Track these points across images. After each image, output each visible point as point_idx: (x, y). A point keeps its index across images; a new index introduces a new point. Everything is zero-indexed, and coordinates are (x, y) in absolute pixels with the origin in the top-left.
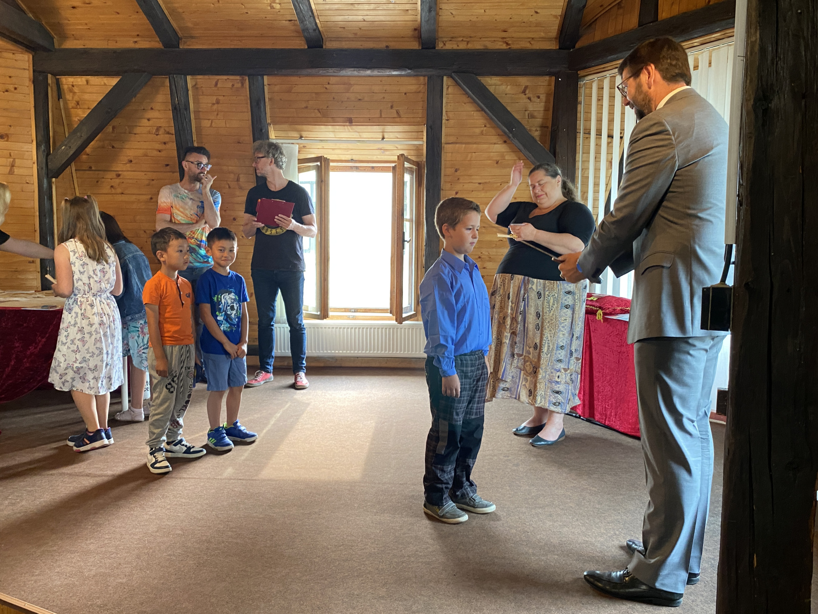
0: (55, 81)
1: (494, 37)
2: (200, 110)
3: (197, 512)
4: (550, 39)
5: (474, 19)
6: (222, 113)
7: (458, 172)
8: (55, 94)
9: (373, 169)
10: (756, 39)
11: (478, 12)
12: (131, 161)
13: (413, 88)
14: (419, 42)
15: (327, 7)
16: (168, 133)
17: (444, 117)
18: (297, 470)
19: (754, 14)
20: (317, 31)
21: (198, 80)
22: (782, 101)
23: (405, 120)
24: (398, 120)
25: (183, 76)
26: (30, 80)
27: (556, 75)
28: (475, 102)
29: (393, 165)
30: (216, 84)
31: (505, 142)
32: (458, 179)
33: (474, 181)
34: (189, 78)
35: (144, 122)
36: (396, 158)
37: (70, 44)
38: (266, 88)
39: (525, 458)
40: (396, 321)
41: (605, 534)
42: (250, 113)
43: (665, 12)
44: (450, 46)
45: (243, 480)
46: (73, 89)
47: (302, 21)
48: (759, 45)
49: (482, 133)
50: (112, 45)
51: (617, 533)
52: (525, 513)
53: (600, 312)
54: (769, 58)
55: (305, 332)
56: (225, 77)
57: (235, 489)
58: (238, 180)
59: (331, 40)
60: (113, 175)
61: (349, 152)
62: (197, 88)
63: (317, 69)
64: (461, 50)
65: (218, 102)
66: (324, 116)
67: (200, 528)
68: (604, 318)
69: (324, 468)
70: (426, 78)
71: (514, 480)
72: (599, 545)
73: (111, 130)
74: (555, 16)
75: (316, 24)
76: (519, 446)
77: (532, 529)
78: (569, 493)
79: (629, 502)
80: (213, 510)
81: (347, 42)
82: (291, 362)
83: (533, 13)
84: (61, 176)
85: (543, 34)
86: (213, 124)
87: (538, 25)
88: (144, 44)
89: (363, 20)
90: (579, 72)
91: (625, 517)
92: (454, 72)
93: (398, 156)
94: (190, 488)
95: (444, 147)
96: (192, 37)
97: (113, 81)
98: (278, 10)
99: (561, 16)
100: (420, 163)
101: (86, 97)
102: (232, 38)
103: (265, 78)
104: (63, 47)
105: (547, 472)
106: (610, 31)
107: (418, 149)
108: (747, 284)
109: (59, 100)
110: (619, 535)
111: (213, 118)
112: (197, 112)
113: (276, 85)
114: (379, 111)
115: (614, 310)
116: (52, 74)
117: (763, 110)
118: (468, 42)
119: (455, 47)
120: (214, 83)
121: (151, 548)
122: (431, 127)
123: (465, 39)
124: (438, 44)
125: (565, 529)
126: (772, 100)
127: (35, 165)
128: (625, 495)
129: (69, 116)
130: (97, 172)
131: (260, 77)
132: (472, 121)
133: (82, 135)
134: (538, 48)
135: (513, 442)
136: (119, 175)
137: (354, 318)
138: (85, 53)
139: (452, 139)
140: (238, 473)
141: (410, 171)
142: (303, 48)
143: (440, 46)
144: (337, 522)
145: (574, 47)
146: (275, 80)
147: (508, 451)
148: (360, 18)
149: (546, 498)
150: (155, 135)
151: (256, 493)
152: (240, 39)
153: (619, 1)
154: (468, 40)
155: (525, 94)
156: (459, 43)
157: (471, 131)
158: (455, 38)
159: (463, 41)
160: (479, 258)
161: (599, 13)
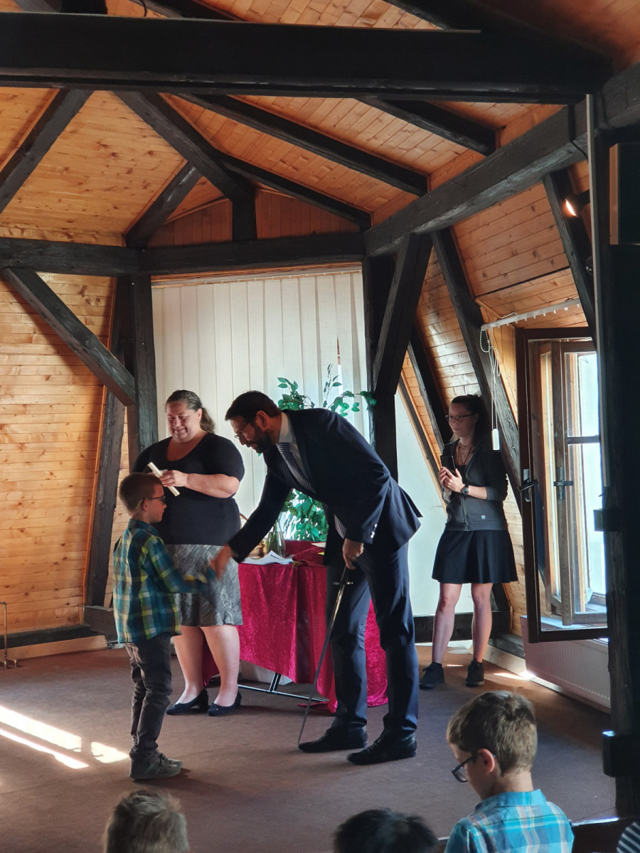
1: (56, 227)
4: (114, 234)
43: (263, 231)
87: (110, 219)
90: (150, 278)
92: (10, 267)
118: (23, 230)
119: (8, 235)
123: (18, 225)
132: (18, 324)
134: (103, 244)
145: (146, 247)
153: (204, 207)
154: (23, 226)
155: (83, 296)
156: (12, 230)
157: (16, 338)
158: (8, 223)
159: (16, 227)
160: (20, 504)
161: (178, 215)
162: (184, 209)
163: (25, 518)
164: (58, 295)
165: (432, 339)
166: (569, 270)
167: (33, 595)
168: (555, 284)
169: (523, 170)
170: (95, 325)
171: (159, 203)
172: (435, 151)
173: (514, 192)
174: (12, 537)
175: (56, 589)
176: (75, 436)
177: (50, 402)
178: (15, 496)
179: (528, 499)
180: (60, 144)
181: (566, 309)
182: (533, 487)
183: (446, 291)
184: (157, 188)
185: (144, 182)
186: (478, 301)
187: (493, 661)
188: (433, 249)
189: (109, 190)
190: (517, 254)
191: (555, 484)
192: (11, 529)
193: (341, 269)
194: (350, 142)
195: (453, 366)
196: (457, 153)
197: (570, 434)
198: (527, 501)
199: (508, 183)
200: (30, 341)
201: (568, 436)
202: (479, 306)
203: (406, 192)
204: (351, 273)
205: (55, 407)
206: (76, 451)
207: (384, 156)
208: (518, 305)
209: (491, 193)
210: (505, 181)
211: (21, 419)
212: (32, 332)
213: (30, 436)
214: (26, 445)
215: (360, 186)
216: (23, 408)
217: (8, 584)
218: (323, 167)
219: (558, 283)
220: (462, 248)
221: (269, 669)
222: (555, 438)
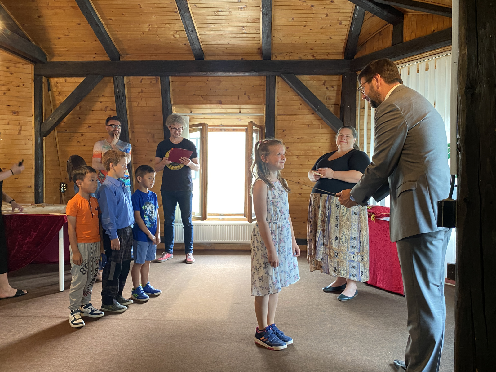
0: (47, 80)
1: (306, 53)
2: (131, 96)
3: (126, 340)
4: (339, 53)
5: (293, 42)
6: (145, 98)
7: (285, 131)
8: (47, 88)
9: (234, 130)
10: (465, 53)
11: (296, 38)
12: (90, 127)
13: (258, 83)
14: (261, 56)
15: (207, 36)
16: (112, 110)
17: (276, 100)
18: (187, 314)
19: (463, 38)
20: (201, 50)
21: (131, 79)
22: (482, 89)
23: (253, 101)
24: (249, 101)
25: (121, 77)
26: (32, 80)
27: (343, 74)
28: (294, 90)
29: (246, 128)
30: (141, 81)
31: (313, 114)
32: (285, 136)
33: (294, 137)
34: (125, 78)
35: (99, 104)
36: (247, 124)
37: (56, 59)
38: (171, 84)
39: (328, 307)
40: (248, 221)
41: (380, 355)
42: (161, 98)
43: (407, 37)
44: (279, 58)
45: (155, 320)
46: (57, 85)
47: (192, 44)
48: (467, 56)
49: (299, 109)
50: (81, 60)
51: (388, 354)
52: (330, 341)
53: (373, 216)
54: (474, 64)
55: (193, 228)
56: (147, 77)
57: (150, 326)
58: (153, 137)
59: (209, 56)
60: (79, 135)
61: (220, 120)
62: (130, 84)
63: (201, 72)
64: (285, 60)
65: (142, 92)
66: (206, 100)
67: (128, 351)
68: (376, 220)
69: (204, 313)
70: (266, 77)
71: (322, 321)
72: (376, 362)
73: (79, 108)
74: (342, 40)
75: (200, 46)
76: (325, 299)
77: (334, 351)
78: (357, 329)
79: (394, 334)
80: (136, 339)
81: (219, 56)
82: (184, 247)
83: (329, 38)
84: (48, 136)
85: (334, 51)
86: (139, 104)
87: (332, 45)
88: (99, 59)
89: (228, 44)
90: (357, 72)
91: (392, 345)
92: (282, 73)
93: (249, 123)
94: (122, 325)
95: (276, 117)
96: (128, 54)
97: (81, 80)
98: (178, 38)
99: (345, 40)
100: (262, 126)
101: (65, 89)
102: (150, 55)
103: (170, 77)
104: (52, 61)
105: (342, 316)
106: (374, 49)
107: (260, 118)
108: (465, 199)
109: (49, 91)
110: (389, 356)
111: (139, 101)
112: (129, 98)
113: (176, 82)
114: (237, 96)
115: (382, 214)
116: (45, 76)
117: (471, 94)
118: (290, 56)
119: (282, 59)
120: (140, 80)
121: (98, 363)
122: (268, 105)
123: (288, 54)
124: (272, 57)
125: (355, 352)
126: (476, 88)
127: (34, 130)
128: (391, 330)
129: (54, 100)
130: (70, 133)
131: (167, 77)
132: (293, 102)
133: (62, 111)
134: (332, 58)
135: (321, 297)
136: (82, 135)
137: (222, 220)
138: (65, 64)
139: (280, 112)
140: (152, 316)
141: (256, 131)
142: (192, 60)
143: (273, 58)
144: (213, 347)
145: (354, 58)
146: (175, 78)
147: (318, 302)
148: (226, 42)
149: (342, 332)
150: (104, 111)
151: (163, 329)
152: (156, 55)
153: (380, 30)
154: (290, 54)
155: (325, 86)
156: (285, 56)
161: (368, 38)
163: (301, 189)
177: (310, 137)
184: (347, 23)
205: (313, 139)
212: (299, 105)
213: (301, 153)
214: (300, 157)
217: (295, 217)
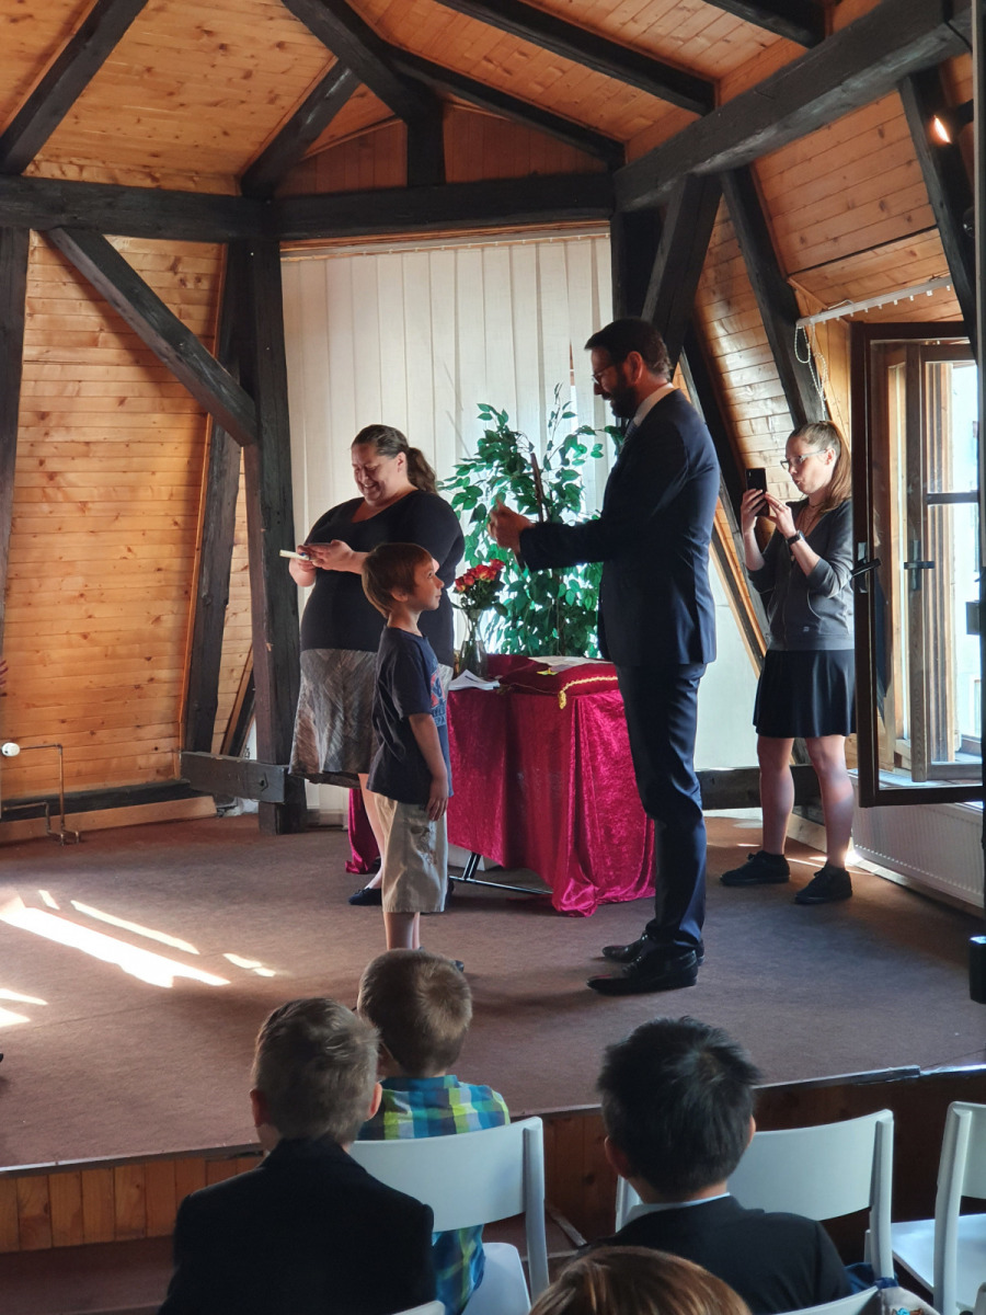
1: (133, 164)
7: (48, 419)
32: (45, 434)
83: (218, 133)
87: (217, 152)
90: (282, 243)
92: (61, 226)
95: (25, 369)
119: (58, 174)
132: (76, 317)
134: (206, 191)
145: (272, 197)
153: (364, 133)
155: (176, 273)
156: (65, 168)
157: (73, 338)
158: (58, 156)
159: (71, 163)
160: (82, 595)
161: (324, 146)
162: (333, 136)
163: (90, 617)
164: (137, 272)
165: (719, 344)
166: (936, 232)
167: (102, 734)
168: (913, 254)
169: (867, 70)
170: (194, 319)
171: (293, 127)
172: (728, 41)
173: (851, 107)
174: (70, 646)
175: (138, 726)
176: (165, 492)
177: (126, 439)
178: (74, 584)
179: (864, 589)
180: (138, 30)
181: (930, 293)
182: (872, 571)
183: (742, 265)
184: (290, 102)
185: (271, 92)
186: (792, 281)
187: (802, 839)
188: (722, 199)
189: (216, 104)
190: (854, 207)
191: (906, 566)
192: (67, 633)
193: (575, 231)
194: (594, 27)
195: (750, 385)
196: (763, 45)
197: (933, 489)
198: (862, 591)
199: (844, 91)
200: (94, 343)
201: (929, 492)
202: (792, 290)
203: (681, 109)
204: (593, 239)
205: (132, 446)
206: (167, 515)
207: (648, 50)
208: (854, 288)
209: (815, 107)
210: (838, 89)
211: (79, 463)
212: (98, 329)
213: (95, 492)
214: (90, 505)
215: (609, 98)
216: (82, 448)
217: (62, 718)
218: (551, 69)
219: (917, 253)
220: (769, 197)
221: (462, 846)
222: (908, 495)
